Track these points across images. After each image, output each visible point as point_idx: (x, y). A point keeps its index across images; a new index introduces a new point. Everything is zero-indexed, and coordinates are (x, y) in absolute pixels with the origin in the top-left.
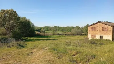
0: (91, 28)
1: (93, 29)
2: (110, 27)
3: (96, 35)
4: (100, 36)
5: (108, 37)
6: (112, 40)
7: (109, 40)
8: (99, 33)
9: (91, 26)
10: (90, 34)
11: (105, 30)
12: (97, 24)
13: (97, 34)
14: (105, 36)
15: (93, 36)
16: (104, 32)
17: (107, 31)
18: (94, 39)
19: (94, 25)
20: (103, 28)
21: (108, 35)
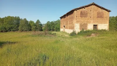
0: (80, 13)
1: (83, 15)
2: (107, 12)
3: (89, 24)
4: (94, 25)
5: (104, 26)
6: (108, 30)
7: (105, 30)
8: (92, 21)
9: (81, 10)
10: (77, 22)
11: (100, 16)
12: (89, 7)
13: (90, 23)
15: (83, 26)
16: (99, 19)
17: (103, 17)
18: (85, 30)
19: (85, 8)
20: (98, 13)
21: (104, 23)
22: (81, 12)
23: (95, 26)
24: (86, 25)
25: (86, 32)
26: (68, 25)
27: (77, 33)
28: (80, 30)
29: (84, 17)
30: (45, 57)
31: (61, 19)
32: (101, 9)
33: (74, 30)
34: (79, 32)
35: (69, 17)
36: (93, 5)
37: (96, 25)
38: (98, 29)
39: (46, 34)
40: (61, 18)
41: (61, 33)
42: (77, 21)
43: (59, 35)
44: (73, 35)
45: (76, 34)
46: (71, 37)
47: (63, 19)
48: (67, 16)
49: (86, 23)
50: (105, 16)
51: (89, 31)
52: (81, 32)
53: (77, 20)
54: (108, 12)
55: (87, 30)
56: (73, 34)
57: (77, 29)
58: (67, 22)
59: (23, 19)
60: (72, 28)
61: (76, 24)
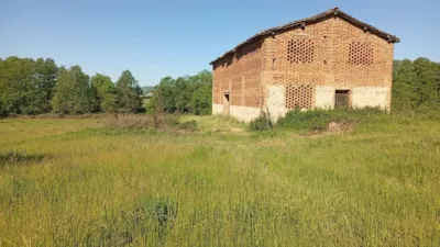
0: (285, 45)
1: (297, 53)
2: (385, 43)
3: (318, 88)
4: (337, 92)
5: (373, 95)
6: (389, 110)
7: (376, 110)
8: (330, 77)
9: (289, 35)
10: (276, 80)
11: (359, 58)
12: (320, 25)
13: (321, 82)
14: (362, 89)
15: (298, 95)
16: (355, 67)
17: (369, 63)
18: (303, 110)
19: (303, 28)
20: (353, 49)
21: (376, 85)
22: (291, 43)
23: (342, 95)
24: (307, 92)
25: (309, 116)
26: (243, 91)
27: (275, 120)
28: (287, 110)
29: (300, 63)
30: (162, 209)
31: (214, 69)
32: (365, 31)
33: (265, 111)
34: (284, 115)
35: (244, 59)
36: (335, 17)
37: (346, 92)
38: (354, 105)
39: (157, 124)
40: (215, 64)
41: (215, 122)
42: (275, 78)
43: (208, 130)
44: (263, 129)
45: (270, 124)
46: (253, 133)
47: (220, 69)
48: (238, 58)
49: (307, 83)
50: (376, 57)
51: (318, 114)
52: (289, 115)
53: (277, 72)
54: (389, 42)
55: (313, 109)
56: (261, 125)
57: (277, 107)
58: (240, 79)
59: (68, 67)
60: (258, 101)
61: (274, 87)
